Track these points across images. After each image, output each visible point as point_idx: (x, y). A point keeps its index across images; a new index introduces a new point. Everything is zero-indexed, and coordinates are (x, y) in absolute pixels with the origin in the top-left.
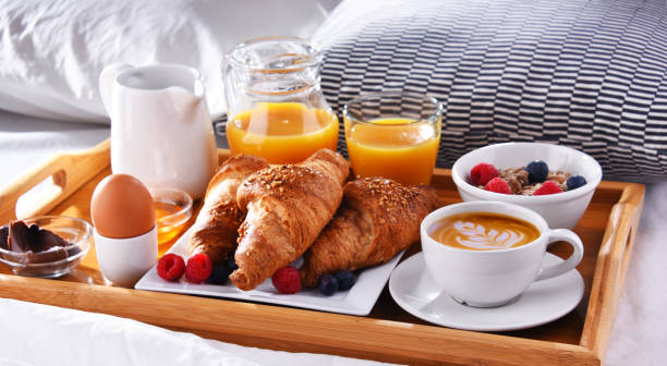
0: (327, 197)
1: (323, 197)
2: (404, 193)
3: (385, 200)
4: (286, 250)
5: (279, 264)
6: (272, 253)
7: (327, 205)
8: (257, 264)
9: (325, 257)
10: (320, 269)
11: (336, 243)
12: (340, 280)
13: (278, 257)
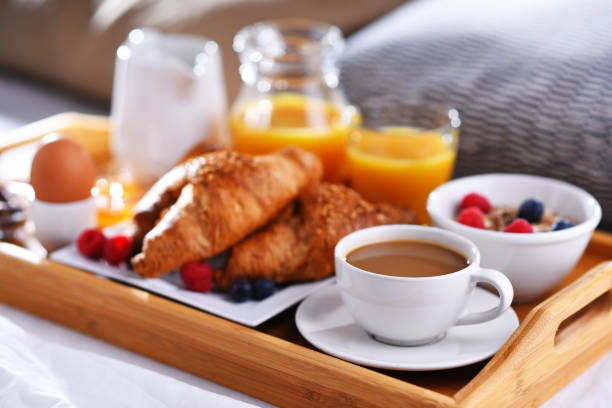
0: (264, 194)
1: (258, 193)
2: (358, 206)
3: (329, 210)
4: (199, 243)
5: (186, 256)
6: (180, 243)
7: (260, 203)
8: (160, 250)
9: (246, 259)
10: (236, 271)
11: (263, 248)
12: (255, 288)
13: (187, 248)
